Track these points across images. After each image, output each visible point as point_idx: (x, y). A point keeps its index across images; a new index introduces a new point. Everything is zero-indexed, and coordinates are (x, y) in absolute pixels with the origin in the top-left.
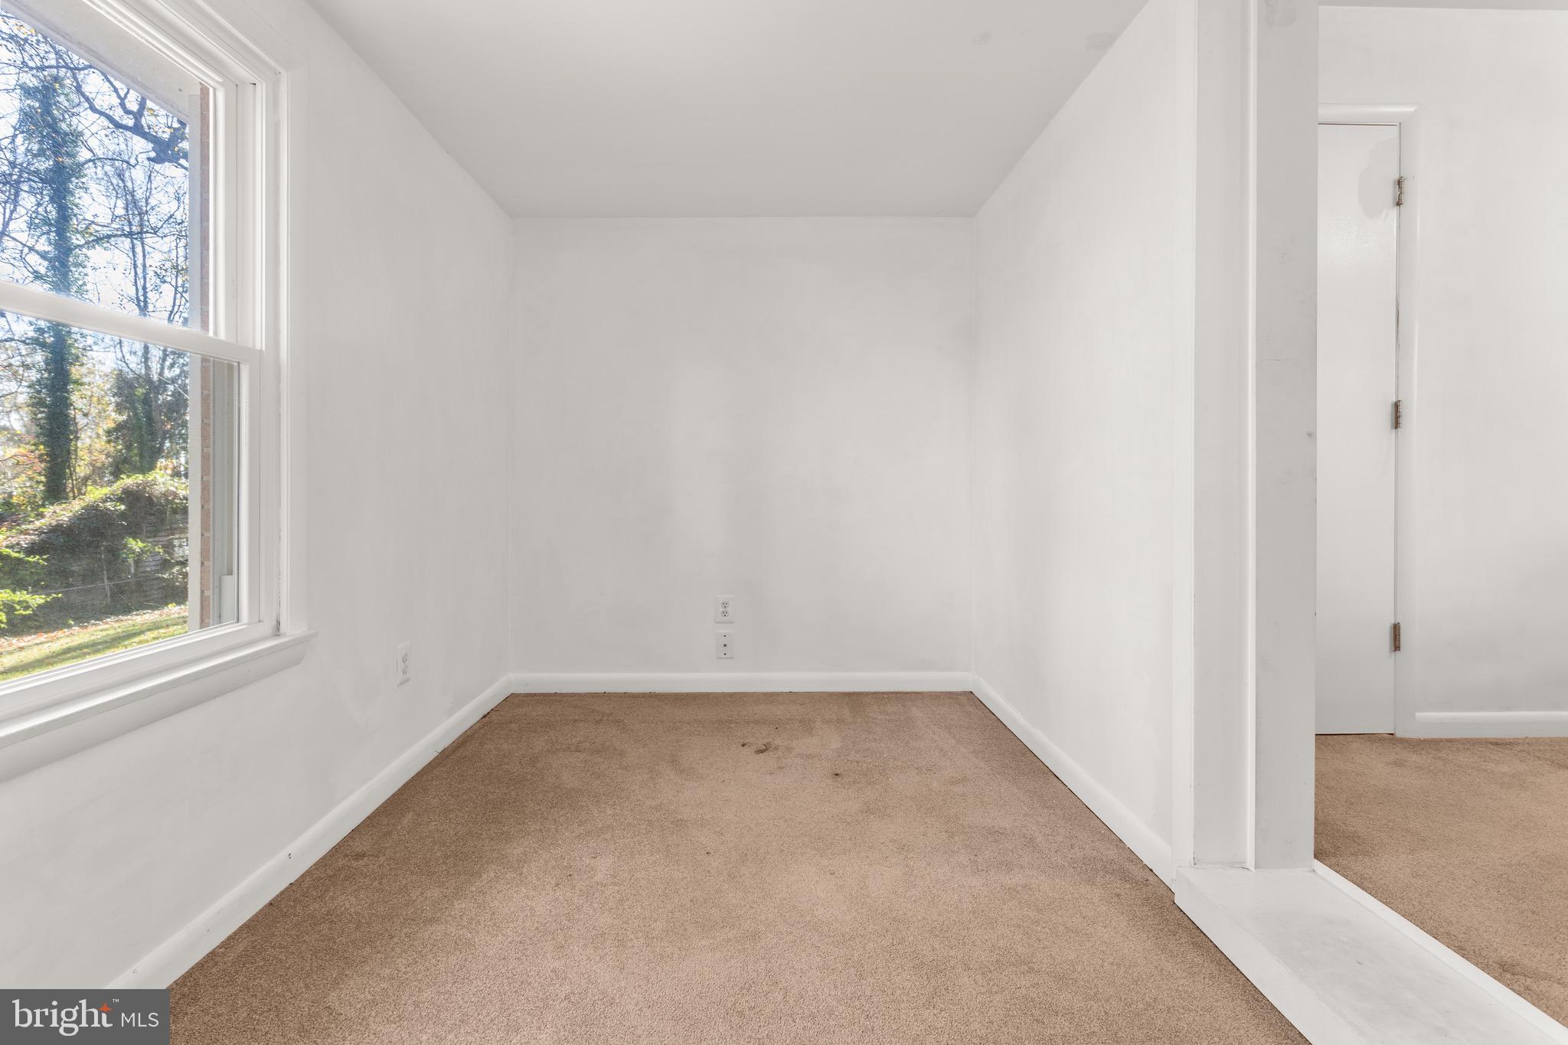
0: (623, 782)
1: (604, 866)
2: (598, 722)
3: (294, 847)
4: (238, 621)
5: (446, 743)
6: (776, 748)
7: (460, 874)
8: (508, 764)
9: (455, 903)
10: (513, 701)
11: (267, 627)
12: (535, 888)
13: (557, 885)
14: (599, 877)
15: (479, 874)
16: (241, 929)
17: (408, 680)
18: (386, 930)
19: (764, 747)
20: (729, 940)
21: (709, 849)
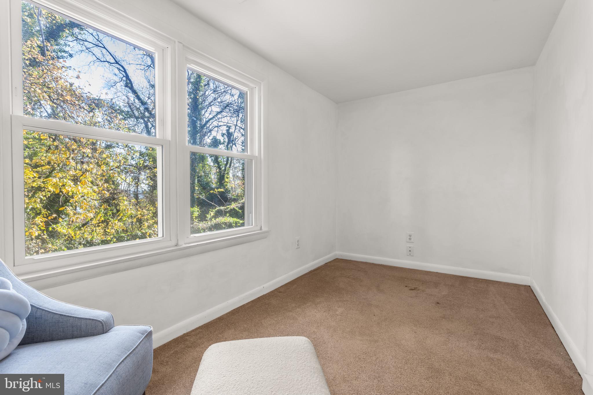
0: (358, 289)
1: (340, 310)
2: (359, 271)
3: (265, 285)
4: (252, 225)
5: (312, 269)
6: (419, 290)
7: (301, 302)
8: (326, 277)
9: (297, 309)
10: (337, 261)
11: (259, 228)
12: (319, 311)
13: (325, 311)
14: (337, 313)
15: (306, 304)
16: (251, 301)
17: (299, 248)
18: (279, 310)
19: (414, 289)
20: (367, 340)
21: (375, 314)
